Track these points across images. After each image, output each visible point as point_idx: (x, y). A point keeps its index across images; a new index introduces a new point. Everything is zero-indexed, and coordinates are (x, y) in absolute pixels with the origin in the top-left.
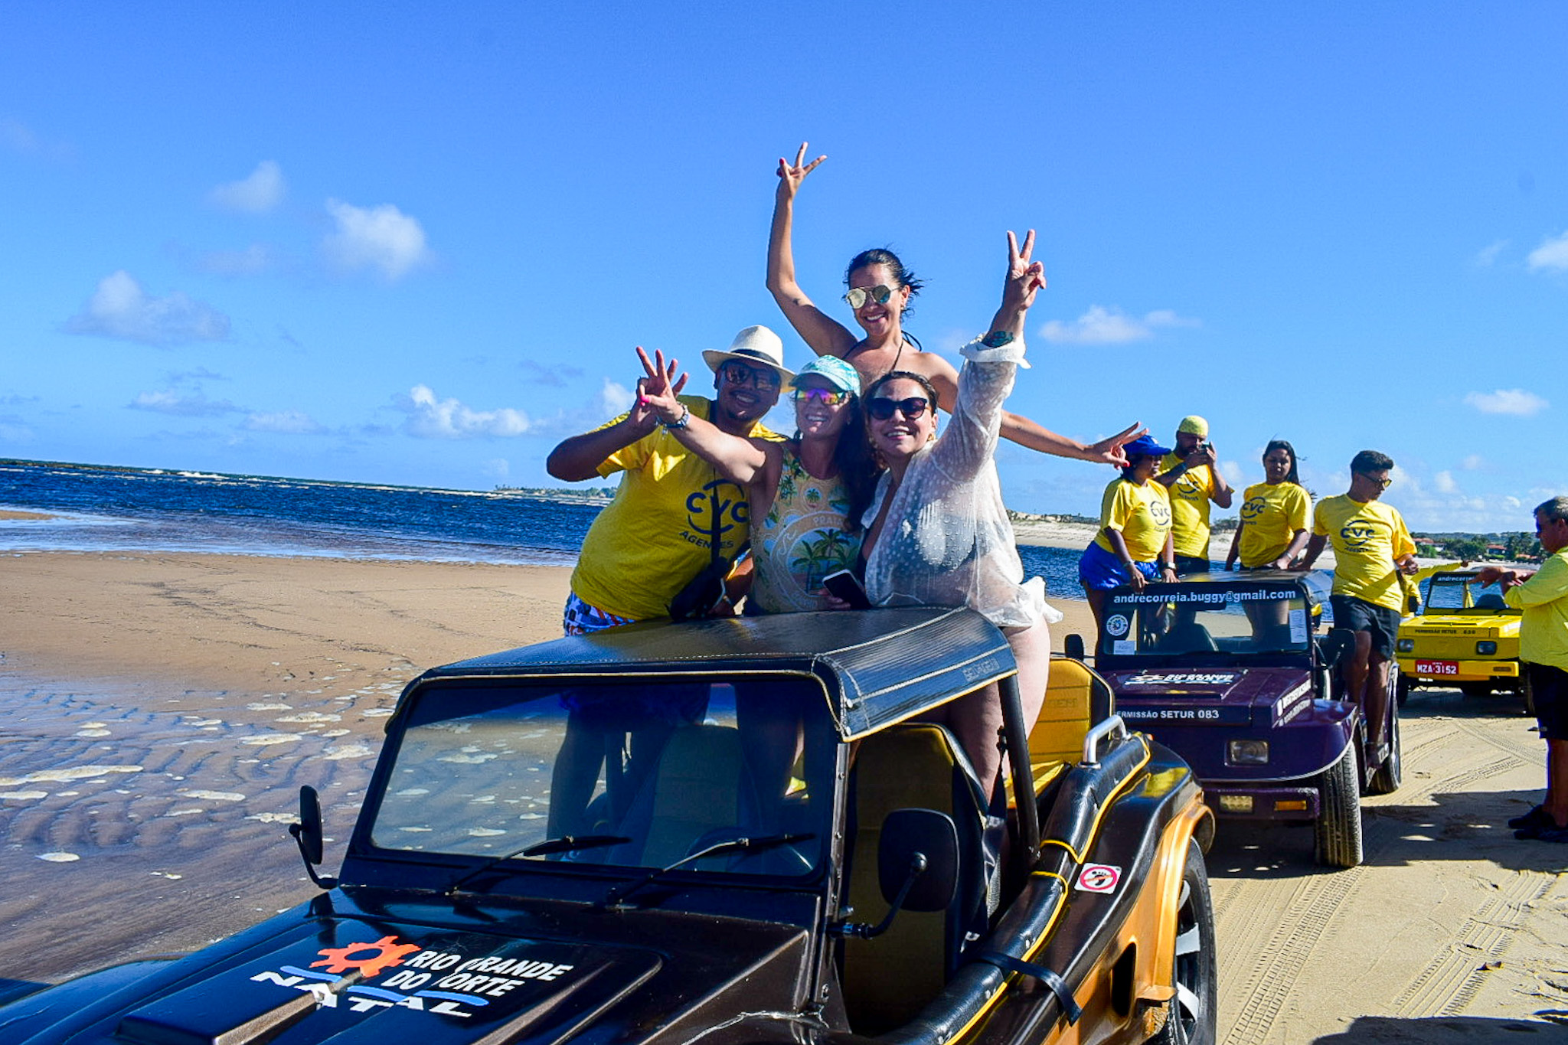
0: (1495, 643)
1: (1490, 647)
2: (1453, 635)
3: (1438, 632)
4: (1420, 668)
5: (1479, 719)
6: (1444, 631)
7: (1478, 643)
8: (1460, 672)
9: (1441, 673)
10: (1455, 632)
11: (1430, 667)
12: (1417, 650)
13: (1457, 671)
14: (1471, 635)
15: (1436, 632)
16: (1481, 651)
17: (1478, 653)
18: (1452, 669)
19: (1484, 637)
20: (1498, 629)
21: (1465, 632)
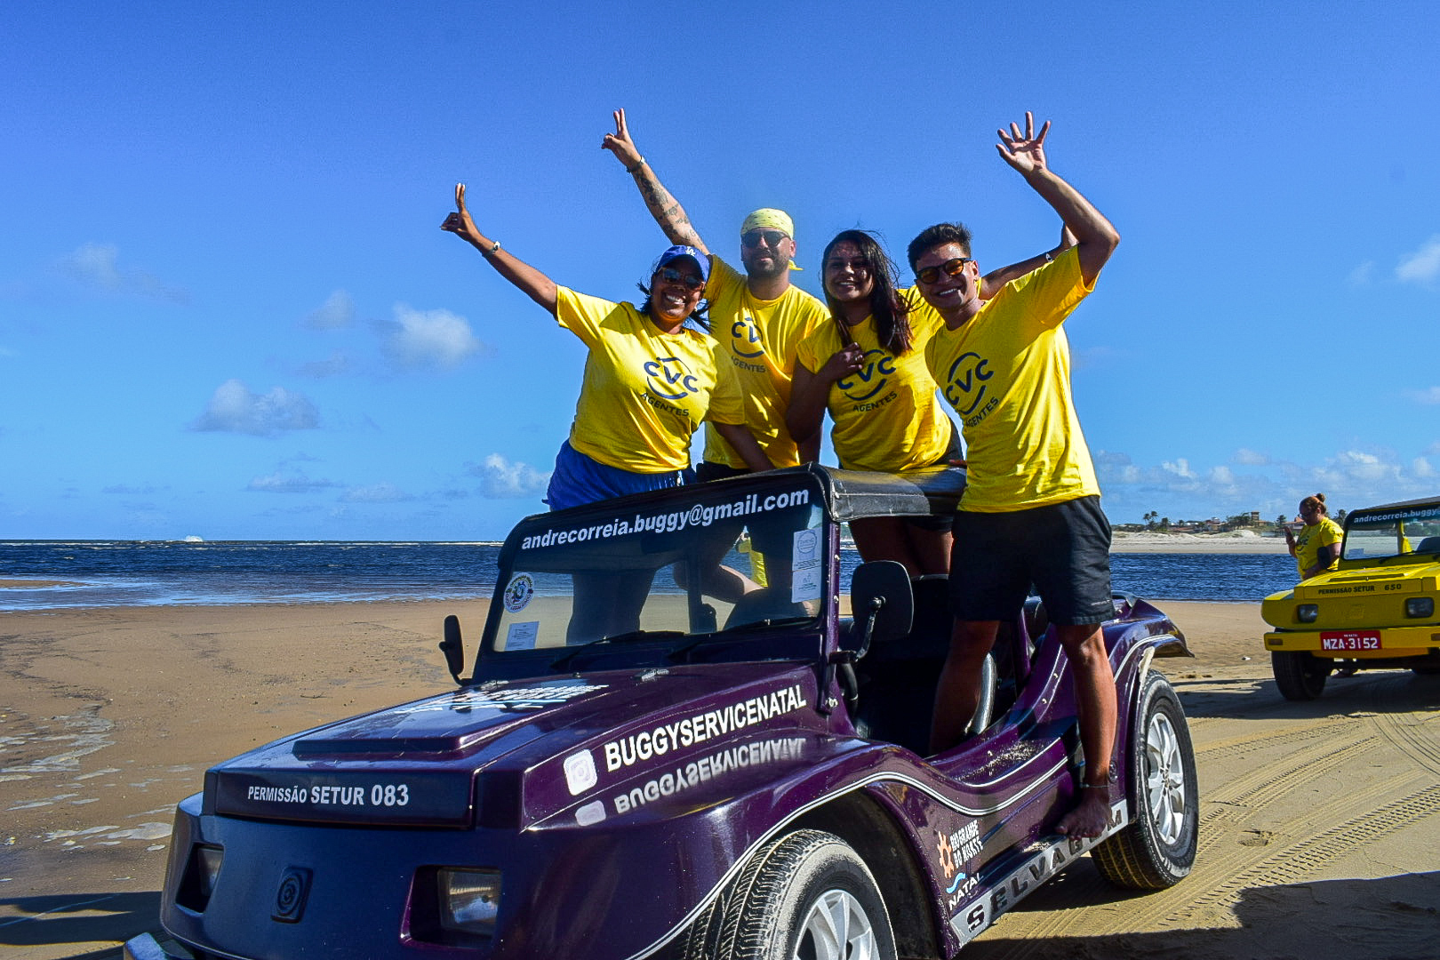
0: (1431, 599)
1: (1424, 607)
2: (1372, 593)
3: (1350, 590)
4: (1327, 643)
5: (1416, 713)
6: (1357, 589)
7: (1408, 602)
8: (1384, 646)
9: (1357, 649)
10: (1372, 588)
11: (1341, 641)
12: (1324, 619)
13: (1379, 644)
14: (1396, 591)
15: (1346, 590)
16: (1412, 611)
17: (1410, 616)
18: (1371, 642)
19: (1415, 592)
20: (1434, 578)
21: (1387, 588)
